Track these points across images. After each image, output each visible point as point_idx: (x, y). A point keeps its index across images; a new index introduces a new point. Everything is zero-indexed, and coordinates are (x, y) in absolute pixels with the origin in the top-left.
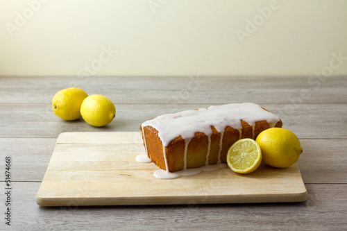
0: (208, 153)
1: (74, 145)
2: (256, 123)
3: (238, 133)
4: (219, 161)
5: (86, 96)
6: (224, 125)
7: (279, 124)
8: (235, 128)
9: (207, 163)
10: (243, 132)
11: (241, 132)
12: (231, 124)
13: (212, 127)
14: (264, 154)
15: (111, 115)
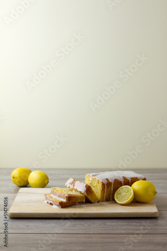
0: (105, 194)
1: (28, 193)
2: (132, 178)
3: (122, 183)
4: (111, 199)
5: (31, 172)
6: (114, 179)
7: (145, 179)
8: (120, 180)
9: (104, 200)
10: (124, 183)
11: (123, 182)
12: (118, 178)
13: (107, 179)
14: (135, 193)
15: (46, 181)
